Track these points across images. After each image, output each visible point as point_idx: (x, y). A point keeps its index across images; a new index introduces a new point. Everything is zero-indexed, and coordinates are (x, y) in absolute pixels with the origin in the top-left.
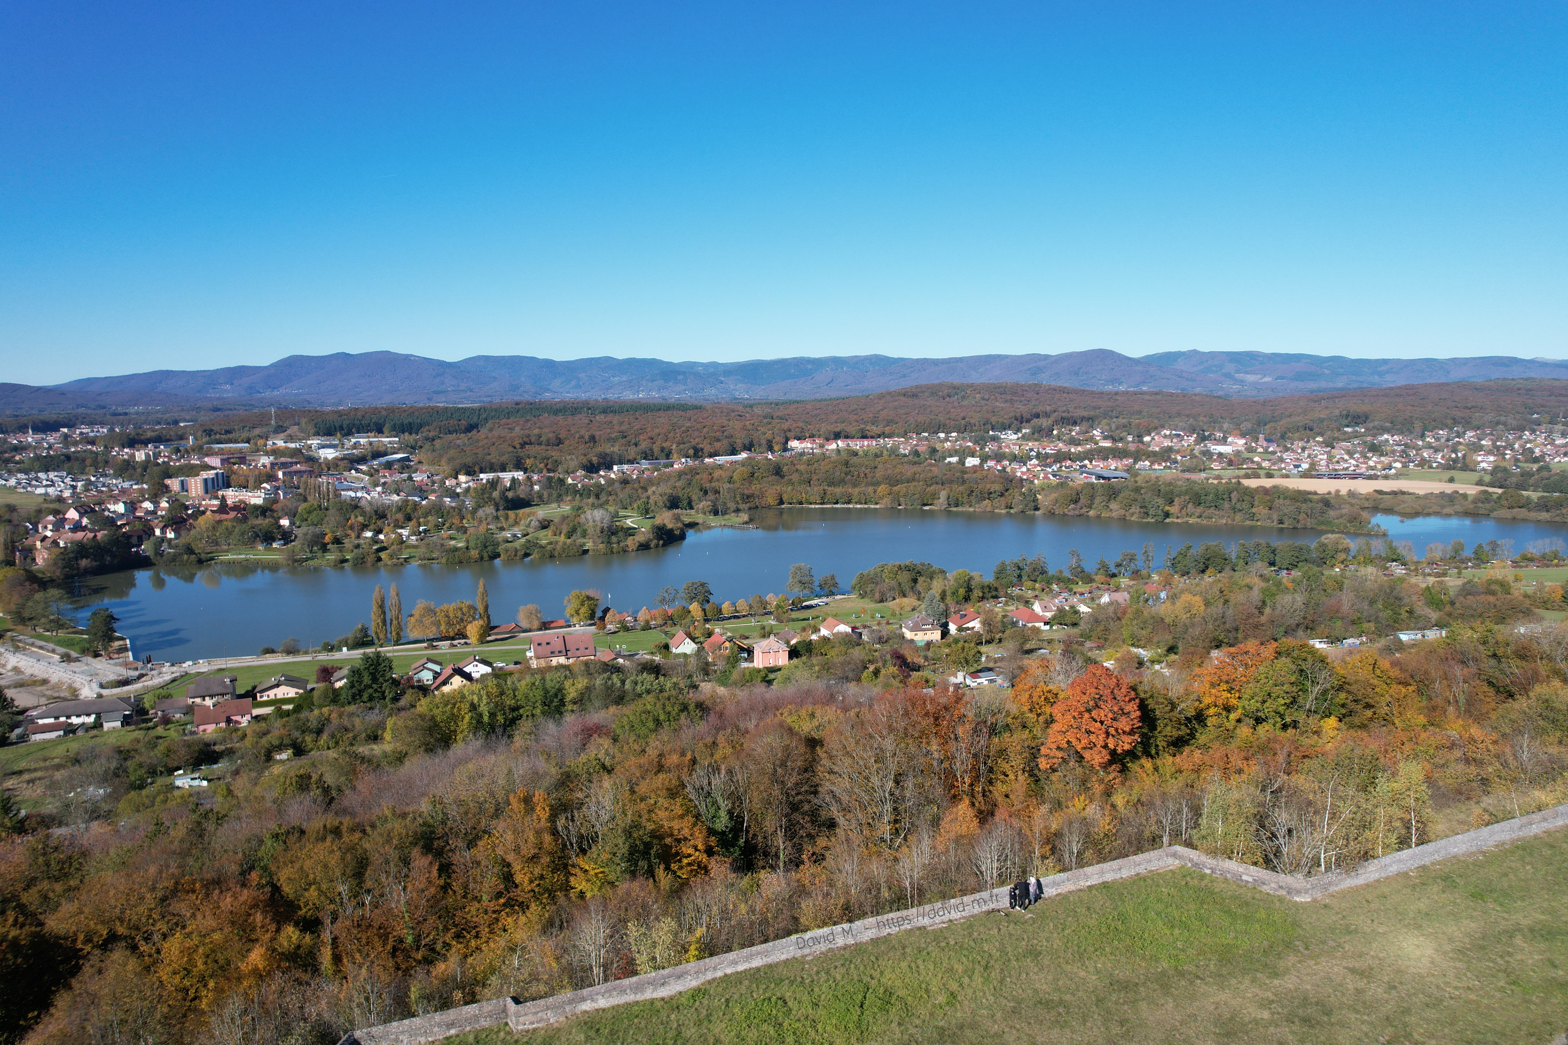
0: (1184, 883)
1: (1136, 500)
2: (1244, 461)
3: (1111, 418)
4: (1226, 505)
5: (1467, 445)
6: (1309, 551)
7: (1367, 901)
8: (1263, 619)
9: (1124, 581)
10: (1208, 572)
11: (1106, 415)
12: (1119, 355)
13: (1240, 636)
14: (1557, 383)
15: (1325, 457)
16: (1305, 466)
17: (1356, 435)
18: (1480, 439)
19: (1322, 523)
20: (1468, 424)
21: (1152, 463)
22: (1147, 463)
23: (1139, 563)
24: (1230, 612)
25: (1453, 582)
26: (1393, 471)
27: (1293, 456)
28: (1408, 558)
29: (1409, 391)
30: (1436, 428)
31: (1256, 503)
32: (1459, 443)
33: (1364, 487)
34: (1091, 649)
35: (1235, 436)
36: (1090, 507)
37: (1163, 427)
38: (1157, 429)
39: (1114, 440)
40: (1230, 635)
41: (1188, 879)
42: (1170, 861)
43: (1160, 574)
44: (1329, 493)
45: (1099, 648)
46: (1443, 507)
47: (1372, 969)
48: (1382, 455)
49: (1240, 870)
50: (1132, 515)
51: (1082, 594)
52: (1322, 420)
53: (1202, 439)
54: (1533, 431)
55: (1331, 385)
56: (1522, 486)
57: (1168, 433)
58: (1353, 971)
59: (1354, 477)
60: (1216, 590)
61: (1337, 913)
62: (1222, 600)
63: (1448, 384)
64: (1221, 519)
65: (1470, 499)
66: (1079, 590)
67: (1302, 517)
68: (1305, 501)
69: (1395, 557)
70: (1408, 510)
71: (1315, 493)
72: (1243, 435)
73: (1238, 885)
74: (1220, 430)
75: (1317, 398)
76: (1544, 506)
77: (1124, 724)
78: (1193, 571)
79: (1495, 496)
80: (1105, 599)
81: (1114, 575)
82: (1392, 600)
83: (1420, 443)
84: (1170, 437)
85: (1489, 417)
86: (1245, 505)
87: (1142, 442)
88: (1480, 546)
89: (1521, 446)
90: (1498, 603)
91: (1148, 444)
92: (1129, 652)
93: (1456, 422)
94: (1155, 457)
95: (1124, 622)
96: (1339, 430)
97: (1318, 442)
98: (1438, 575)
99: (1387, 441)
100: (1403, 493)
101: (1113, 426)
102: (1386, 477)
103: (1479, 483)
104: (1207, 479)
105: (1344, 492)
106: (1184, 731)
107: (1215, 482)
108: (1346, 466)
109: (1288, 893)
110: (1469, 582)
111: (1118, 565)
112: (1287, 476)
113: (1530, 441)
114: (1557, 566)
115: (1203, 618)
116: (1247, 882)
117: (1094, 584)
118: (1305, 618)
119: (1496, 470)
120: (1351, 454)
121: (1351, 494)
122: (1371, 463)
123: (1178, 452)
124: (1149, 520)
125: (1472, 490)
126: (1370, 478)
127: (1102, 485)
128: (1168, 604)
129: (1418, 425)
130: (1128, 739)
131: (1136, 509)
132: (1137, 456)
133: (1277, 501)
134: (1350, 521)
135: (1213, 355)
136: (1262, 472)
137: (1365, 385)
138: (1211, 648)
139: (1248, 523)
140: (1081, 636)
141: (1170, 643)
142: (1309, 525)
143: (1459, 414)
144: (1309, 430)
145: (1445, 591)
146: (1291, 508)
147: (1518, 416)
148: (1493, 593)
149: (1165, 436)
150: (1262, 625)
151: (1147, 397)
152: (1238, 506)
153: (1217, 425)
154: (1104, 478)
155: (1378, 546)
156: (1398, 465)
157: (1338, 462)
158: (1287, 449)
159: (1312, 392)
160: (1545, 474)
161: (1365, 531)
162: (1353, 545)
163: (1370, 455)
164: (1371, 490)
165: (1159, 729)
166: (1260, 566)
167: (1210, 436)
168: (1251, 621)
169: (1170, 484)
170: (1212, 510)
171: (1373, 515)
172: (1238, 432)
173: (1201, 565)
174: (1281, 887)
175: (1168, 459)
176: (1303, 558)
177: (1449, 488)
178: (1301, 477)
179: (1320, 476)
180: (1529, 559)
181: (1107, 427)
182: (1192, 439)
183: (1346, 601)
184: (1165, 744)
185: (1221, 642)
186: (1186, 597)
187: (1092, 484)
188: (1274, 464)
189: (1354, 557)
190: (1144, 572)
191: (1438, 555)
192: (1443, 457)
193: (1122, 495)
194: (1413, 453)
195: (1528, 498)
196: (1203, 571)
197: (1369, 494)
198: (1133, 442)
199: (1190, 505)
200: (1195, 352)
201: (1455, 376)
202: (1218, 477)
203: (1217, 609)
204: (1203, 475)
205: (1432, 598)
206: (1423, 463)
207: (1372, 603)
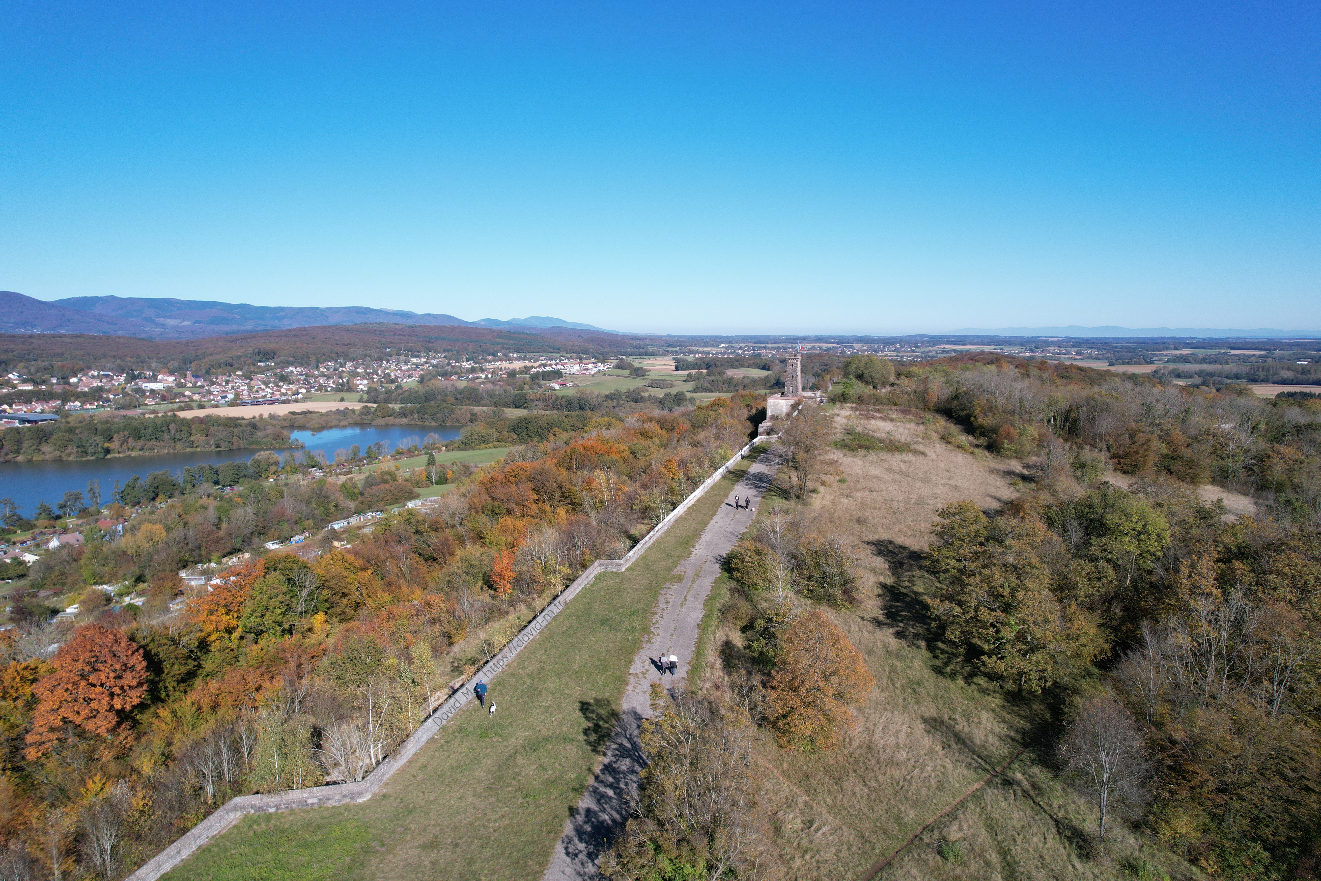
0: (251, 834)
1: (71, 440)
2: (176, 395)
3: (29, 360)
4: (166, 436)
5: (349, 373)
6: (246, 468)
7: (414, 776)
8: (222, 533)
9: (71, 522)
10: (158, 500)
11: (21, 358)
12: (28, 299)
13: (203, 552)
14: (397, 327)
15: (246, 387)
16: (231, 396)
17: (268, 369)
18: (356, 368)
19: (253, 443)
20: (347, 358)
21: (83, 403)
22: (78, 404)
23: (86, 500)
24: (191, 533)
25: (359, 477)
26: (300, 396)
27: (219, 389)
28: (323, 464)
29: (302, 333)
30: (325, 360)
31: (194, 432)
32: (343, 371)
33: (282, 410)
34: (47, 597)
35: (164, 374)
36: (18, 452)
37: (90, 368)
38: (84, 370)
39: (35, 383)
40: (194, 553)
41: (255, 827)
42: (232, 816)
43: (110, 508)
44: (254, 417)
45: (56, 594)
46: (340, 420)
47: (437, 837)
48: (290, 383)
49: (305, 795)
50: (69, 455)
51: (23, 542)
52: (239, 357)
53: (132, 378)
54: (388, 361)
55: (242, 328)
56: (388, 401)
57: (96, 373)
58: (424, 847)
59: (272, 402)
60: (174, 515)
61: (396, 798)
62: (182, 524)
63: (329, 327)
64: (162, 449)
65: (357, 413)
66: (19, 539)
67: (235, 439)
68: (236, 426)
69: (313, 464)
70: (316, 426)
71: (243, 419)
72: (171, 373)
73: (304, 811)
74: (149, 369)
75: (233, 339)
76: (403, 414)
77: (129, 679)
78: (144, 501)
79: (373, 410)
80: (54, 543)
81: (58, 517)
82: (322, 499)
83: (316, 373)
84: (99, 377)
85: (360, 351)
86: (184, 435)
87: (69, 384)
88: (370, 448)
89: (383, 372)
90: (392, 489)
91: (76, 385)
92: (94, 592)
93: (338, 355)
94: (85, 397)
95: (82, 562)
96: (254, 365)
97: (238, 376)
98: (346, 473)
99: (292, 372)
100: (311, 412)
101: (33, 370)
102: (296, 401)
103: (360, 401)
104: (144, 414)
105: (266, 416)
106: (191, 664)
107: (152, 416)
108: (264, 394)
109: (352, 798)
110: (370, 476)
111: (62, 507)
112: (217, 406)
113: (387, 368)
114: (418, 455)
115: (167, 543)
116: (312, 804)
117: (37, 531)
118: (257, 526)
119: (370, 390)
120: (266, 384)
121: (272, 417)
122: (283, 391)
123: (109, 391)
124: (89, 458)
125: (358, 407)
126: (284, 402)
127: (29, 429)
128: (128, 536)
129: (313, 359)
130: (137, 692)
131: (72, 449)
132: (66, 397)
133: (212, 428)
134: (275, 439)
135: (131, 301)
136: (194, 404)
137: (269, 328)
138: (179, 569)
139: (188, 450)
140: (33, 586)
141: (138, 572)
142: (242, 446)
143: (340, 350)
144: (229, 366)
145: (354, 485)
146: (225, 433)
147: (378, 350)
148: (386, 482)
149: (93, 377)
150: (222, 539)
151: (67, 340)
152: (178, 436)
153: (145, 365)
154: (29, 422)
155: (299, 456)
156: (303, 391)
157: (257, 391)
158: (213, 383)
159: (227, 334)
160: (400, 391)
161: (287, 446)
162: (281, 458)
163: (281, 384)
164: (287, 412)
165: (166, 672)
166: (207, 487)
167: (139, 375)
168: (211, 537)
169: (107, 422)
170: (153, 442)
171: (292, 432)
172: (166, 370)
173: (151, 494)
174: (345, 796)
175: (100, 398)
176: (242, 474)
177: (342, 406)
178: (229, 406)
179: (244, 404)
180: (400, 453)
181: (25, 371)
182: (122, 378)
183: (288, 506)
184: (175, 684)
185: (187, 561)
186: (146, 527)
187: (17, 429)
188: (204, 396)
189: (283, 468)
190: (92, 509)
191: (343, 458)
192: (334, 383)
193: (54, 437)
194: (312, 380)
195: (393, 409)
196: (154, 499)
197: (285, 415)
198: (58, 384)
199: (130, 440)
200: (113, 298)
201: (333, 320)
202: (154, 412)
203: (179, 532)
204: (138, 411)
205: (348, 491)
206: (321, 388)
207: (308, 503)
